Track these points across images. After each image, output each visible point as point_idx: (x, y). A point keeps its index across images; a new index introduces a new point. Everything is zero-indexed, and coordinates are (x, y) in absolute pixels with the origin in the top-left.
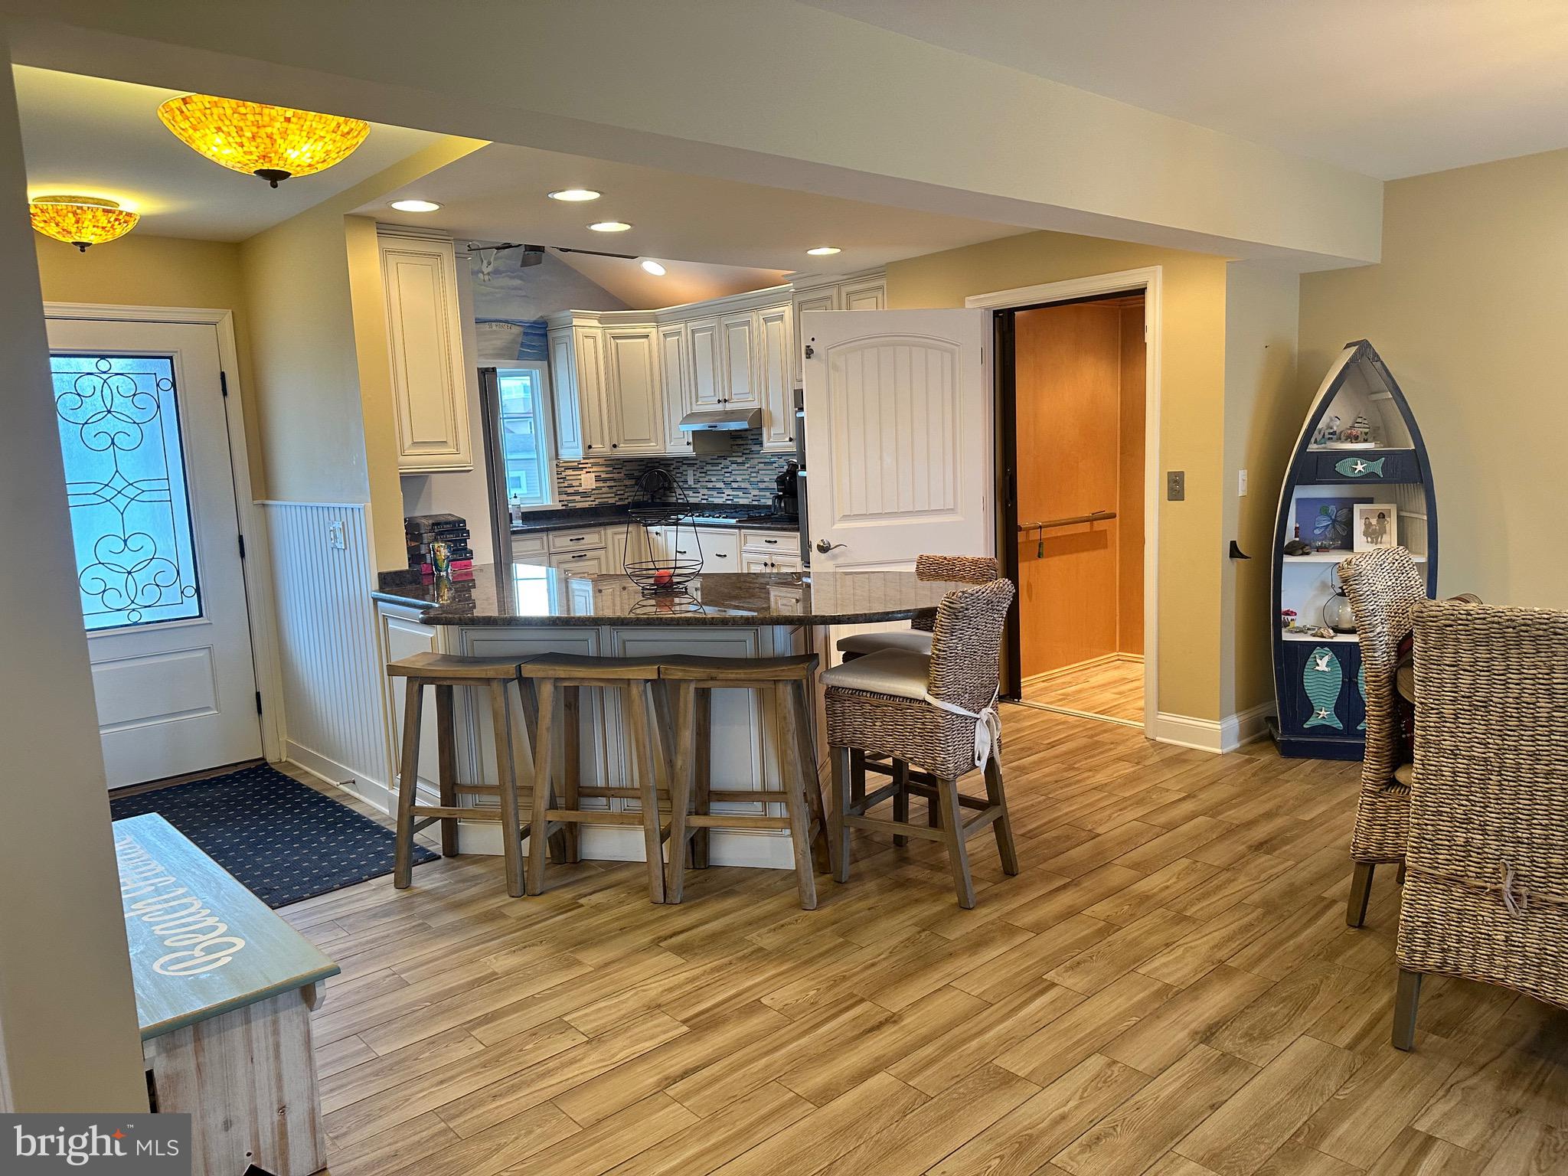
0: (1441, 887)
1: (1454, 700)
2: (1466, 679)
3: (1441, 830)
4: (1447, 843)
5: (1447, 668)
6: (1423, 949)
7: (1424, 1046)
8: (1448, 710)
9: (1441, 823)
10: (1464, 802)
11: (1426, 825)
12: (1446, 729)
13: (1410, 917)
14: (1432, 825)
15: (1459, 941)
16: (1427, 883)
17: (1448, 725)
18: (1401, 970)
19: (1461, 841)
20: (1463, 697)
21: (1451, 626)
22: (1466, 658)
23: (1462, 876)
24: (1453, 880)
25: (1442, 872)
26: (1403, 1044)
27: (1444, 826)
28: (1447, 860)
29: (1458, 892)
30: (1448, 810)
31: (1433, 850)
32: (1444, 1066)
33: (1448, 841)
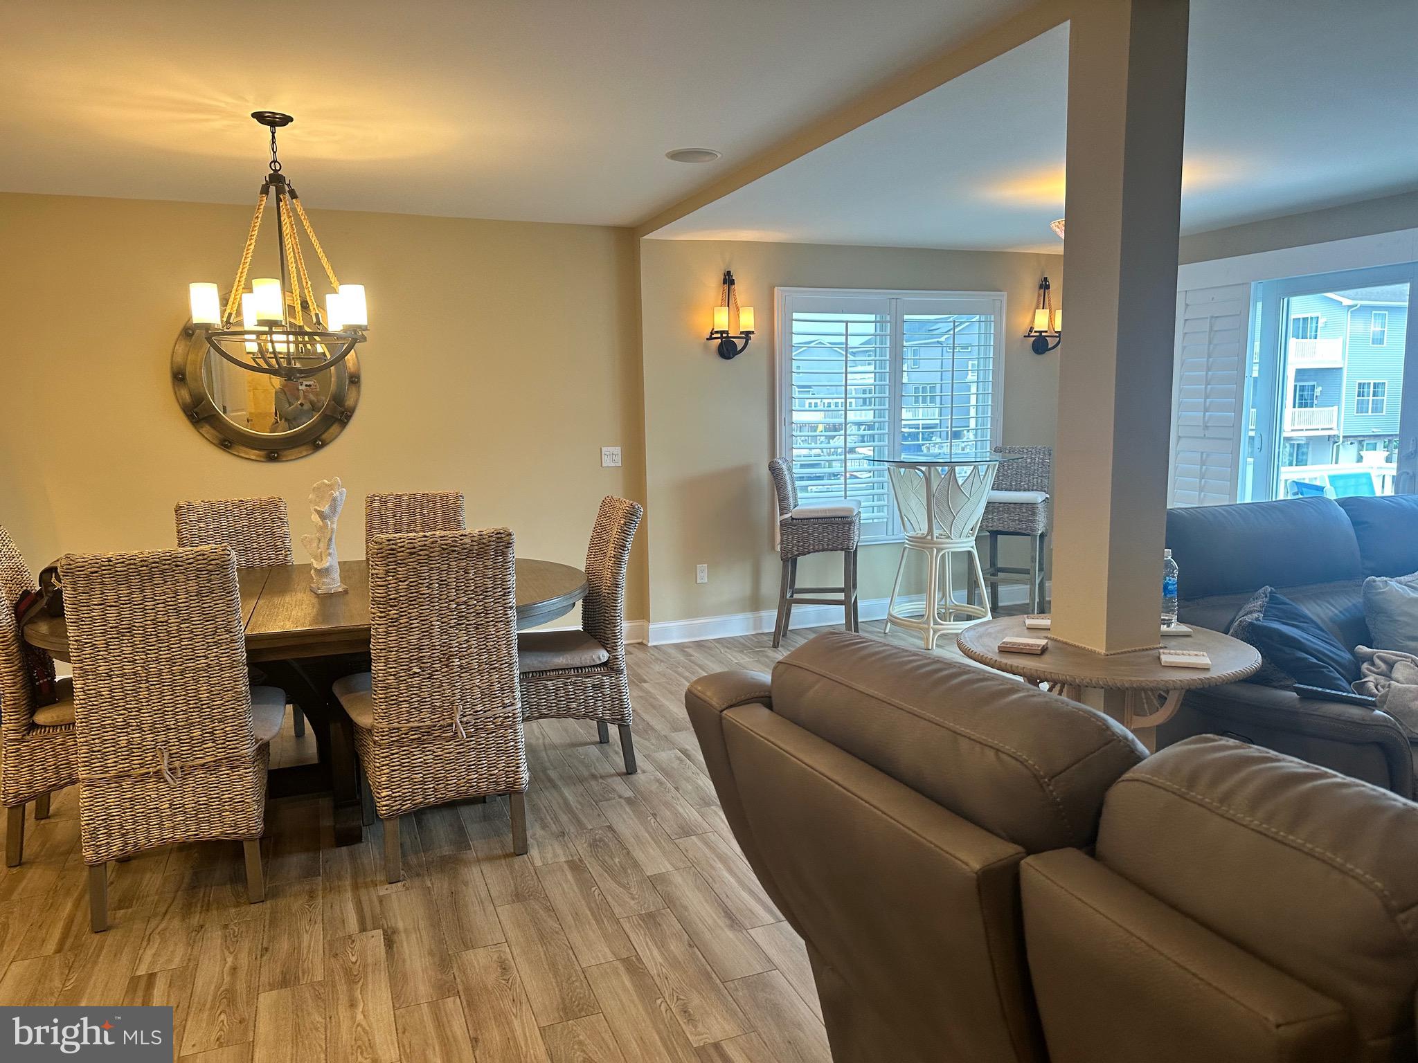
0: (113, 785)
1: (104, 633)
2: (112, 614)
3: (106, 740)
4: (113, 749)
5: (96, 607)
6: (106, 841)
7: (117, 921)
8: (100, 642)
9: (106, 734)
10: (123, 712)
11: (93, 739)
12: (100, 657)
13: (91, 819)
14: (98, 738)
15: (134, 823)
16: (101, 787)
17: (101, 653)
18: (91, 866)
19: (123, 743)
20: (111, 628)
21: (96, 572)
22: (111, 596)
23: (130, 770)
24: (123, 775)
25: (112, 773)
26: (100, 927)
27: (108, 736)
28: (115, 762)
29: (127, 784)
30: (110, 722)
31: (102, 758)
32: (138, 926)
33: (114, 746)
